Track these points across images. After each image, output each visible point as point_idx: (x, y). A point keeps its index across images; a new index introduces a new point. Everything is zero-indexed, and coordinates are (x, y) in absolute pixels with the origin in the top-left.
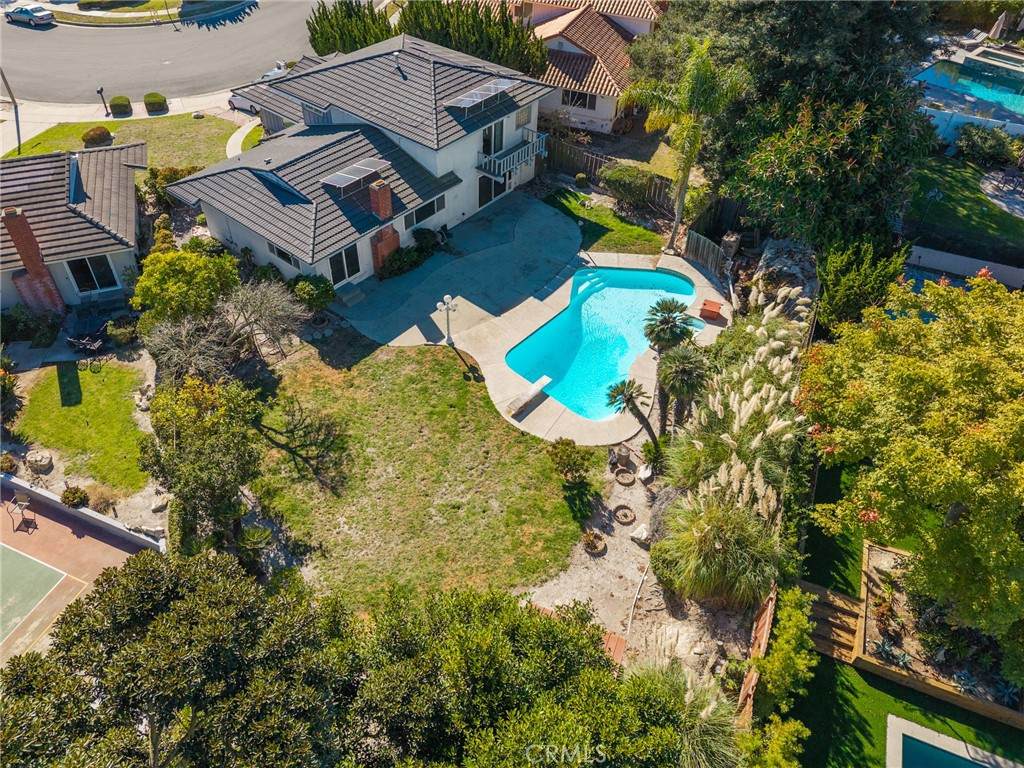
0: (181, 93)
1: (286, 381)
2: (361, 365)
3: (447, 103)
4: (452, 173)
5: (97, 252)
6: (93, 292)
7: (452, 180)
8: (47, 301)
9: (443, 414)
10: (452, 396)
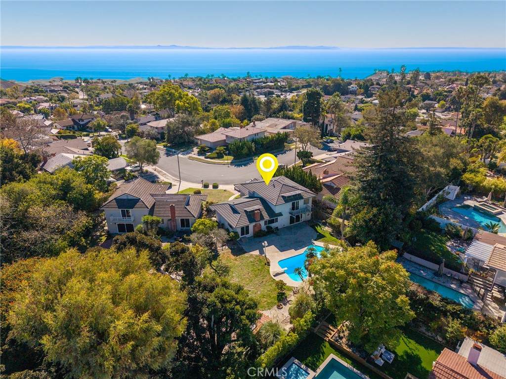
0: (223, 184)
1: (221, 256)
2: (240, 256)
3: (282, 195)
4: (281, 213)
5: (188, 218)
6: (184, 228)
7: (280, 214)
8: (173, 228)
9: (256, 271)
10: (260, 267)
